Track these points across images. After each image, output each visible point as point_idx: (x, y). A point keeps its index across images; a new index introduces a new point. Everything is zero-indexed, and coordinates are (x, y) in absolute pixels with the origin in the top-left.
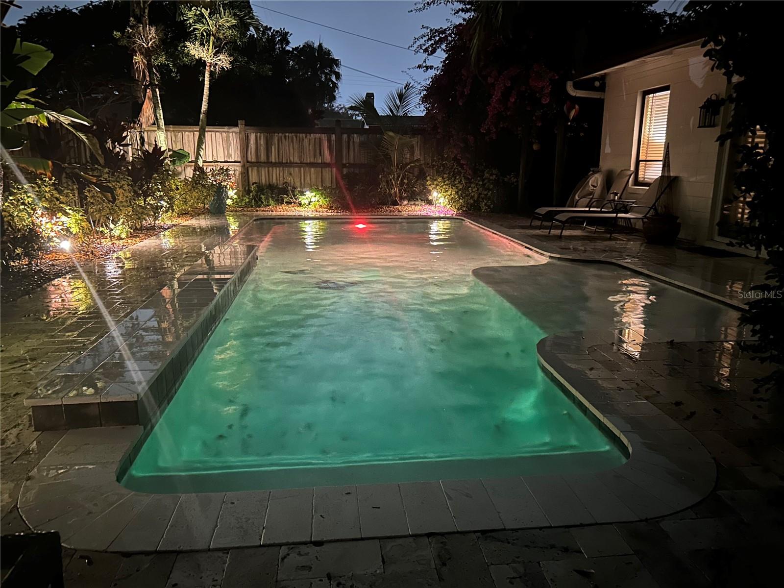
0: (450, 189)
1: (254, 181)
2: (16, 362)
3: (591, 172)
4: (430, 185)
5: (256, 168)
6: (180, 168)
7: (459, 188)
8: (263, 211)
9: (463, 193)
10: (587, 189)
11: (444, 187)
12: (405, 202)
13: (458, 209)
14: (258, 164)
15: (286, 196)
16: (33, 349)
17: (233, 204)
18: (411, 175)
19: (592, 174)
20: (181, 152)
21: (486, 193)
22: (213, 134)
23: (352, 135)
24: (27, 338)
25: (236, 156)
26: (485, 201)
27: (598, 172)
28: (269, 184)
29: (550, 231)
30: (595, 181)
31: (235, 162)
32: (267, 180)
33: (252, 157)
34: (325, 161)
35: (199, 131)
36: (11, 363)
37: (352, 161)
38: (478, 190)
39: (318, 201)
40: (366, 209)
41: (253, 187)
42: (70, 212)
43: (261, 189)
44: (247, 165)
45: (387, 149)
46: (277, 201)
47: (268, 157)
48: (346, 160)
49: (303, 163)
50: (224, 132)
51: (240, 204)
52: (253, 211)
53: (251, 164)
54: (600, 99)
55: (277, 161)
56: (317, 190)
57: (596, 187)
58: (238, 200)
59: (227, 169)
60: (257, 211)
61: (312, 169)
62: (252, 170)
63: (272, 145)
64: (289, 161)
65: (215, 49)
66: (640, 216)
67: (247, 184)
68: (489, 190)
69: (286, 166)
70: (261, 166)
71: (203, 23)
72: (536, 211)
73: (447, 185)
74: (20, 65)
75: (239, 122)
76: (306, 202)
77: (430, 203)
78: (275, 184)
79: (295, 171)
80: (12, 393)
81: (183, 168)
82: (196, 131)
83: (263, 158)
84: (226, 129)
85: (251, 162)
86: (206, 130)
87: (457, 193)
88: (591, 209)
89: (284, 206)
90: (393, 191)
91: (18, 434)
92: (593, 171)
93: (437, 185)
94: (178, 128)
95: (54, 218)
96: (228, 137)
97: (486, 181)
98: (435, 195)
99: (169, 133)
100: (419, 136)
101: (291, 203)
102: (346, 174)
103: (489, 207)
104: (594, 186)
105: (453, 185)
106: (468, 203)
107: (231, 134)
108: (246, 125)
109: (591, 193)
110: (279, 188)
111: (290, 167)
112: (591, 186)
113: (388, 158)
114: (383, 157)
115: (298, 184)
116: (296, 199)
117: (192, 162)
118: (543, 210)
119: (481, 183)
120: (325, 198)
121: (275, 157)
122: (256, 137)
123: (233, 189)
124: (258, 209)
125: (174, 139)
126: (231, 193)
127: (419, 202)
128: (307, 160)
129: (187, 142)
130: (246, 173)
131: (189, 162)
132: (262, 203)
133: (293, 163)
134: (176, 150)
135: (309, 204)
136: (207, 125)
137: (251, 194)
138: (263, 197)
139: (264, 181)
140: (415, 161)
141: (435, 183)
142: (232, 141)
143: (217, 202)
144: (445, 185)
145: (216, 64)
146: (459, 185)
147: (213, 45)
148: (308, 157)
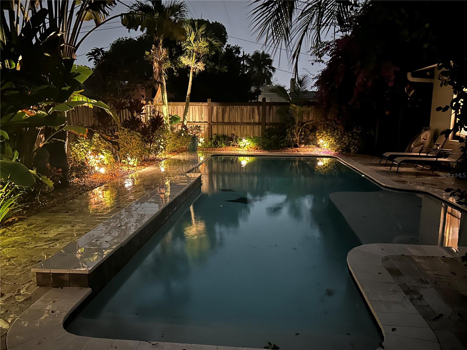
0: (331, 138)
1: (215, 133)
2: (49, 241)
3: (424, 130)
4: (318, 136)
5: (216, 126)
6: (175, 125)
7: (336, 138)
8: (218, 150)
9: (339, 141)
10: (419, 141)
11: (327, 137)
12: (303, 146)
13: (336, 151)
14: (217, 123)
15: (232, 142)
16: (61, 233)
17: (202, 146)
18: (307, 129)
19: (424, 131)
20: (176, 116)
21: (354, 141)
22: (194, 106)
23: (272, 106)
24: (61, 226)
25: (205, 118)
26: (353, 146)
27: (429, 129)
28: (223, 135)
29: (391, 168)
30: (426, 136)
31: (205, 122)
32: (222, 132)
33: (214, 119)
34: (255, 121)
35: (186, 105)
36: (46, 242)
37: (271, 122)
38: (348, 139)
39: (250, 145)
40: (278, 150)
41: (214, 136)
42: (105, 153)
43: (218, 138)
44: (211, 124)
45: (292, 115)
46: (227, 144)
47: (223, 119)
48: (268, 121)
49: (243, 123)
50: (199, 105)
51: (206, 146)
52: (212, 150)
53: (214, 124)
54: (431, 83)
55: (228, 122)
56: (250, 138)
57: (425, 140)
58: (205, 144)
59: (200, 126)
60: (215, 150)
61: (248, 126)
62: (214, 127)
63: (225, 112)
64: (235, 122)
65: (196, 60)
66: (454, 160)
67: (211, 135)
68: (356, 139)
69: (233, 125)
70: (219, 125)
71: (191, 46)
72: (383, 155)
73: (329, 136)
74: (75, 78)
75: (208, 99)
76: (243, 145)
77: (318, 146)
78: (227, 135)
79: (237, 127)
80: (37, 261)
81: (177, 125)
82: (184, 105)
83: (220, 120)
84: (201, 104)
85: (214, 123)
86: (190, 104)
87: (335, 141)
88: (421, 155)
89: (231, 147)
90: (294, 139)
91: (29, 287)
92: (425, 129)
93: (323, 136)
94: (175, 103)
95: (96, 156)
96: (202, 108)
97: (354, 134)
98: (321, 141)
99: (170, 106)
100: (313, 106)
101: (234, 146)
102: (267, 129)
103: (356, 150)
104: (424, 139)
105: (333, 136)
106: (342, 147)
107: (204, 106)
108: (212, 102)
109: (422, 144)
110: (229, 137)
111: (235, 125)
112: (422, 139)
113: (293, 119)
114: (289, 119)
115: (239, 135)
116: (237, 143)
117: (181, 122)
118: (387, 154)
119: (351, 135)
120: (254, 143)
121: (227, 119)
122: (217, 108)
123: (202, 138)
124: (215, 149)
125: (172, 109)
126: (201, 140)
127: (312, 146)
128: (245, 121)
129: (179, 111)
130: (211, 127)
131: (180, 122)
132: (218, 145)
133: (237, 123)
134: (173, 115)
135: (245, 146)
136: (190, 102)
137: (212, 140)
138: (219, 142)
139: (220, 133)
140: (310, 121)
141: (322, 134)
142: (204, 111)
143: (192, 145)
144: (328, 136)
145: (196, 68)
146: (336, 136)
147: (195, 58)
148: (246, 119)
